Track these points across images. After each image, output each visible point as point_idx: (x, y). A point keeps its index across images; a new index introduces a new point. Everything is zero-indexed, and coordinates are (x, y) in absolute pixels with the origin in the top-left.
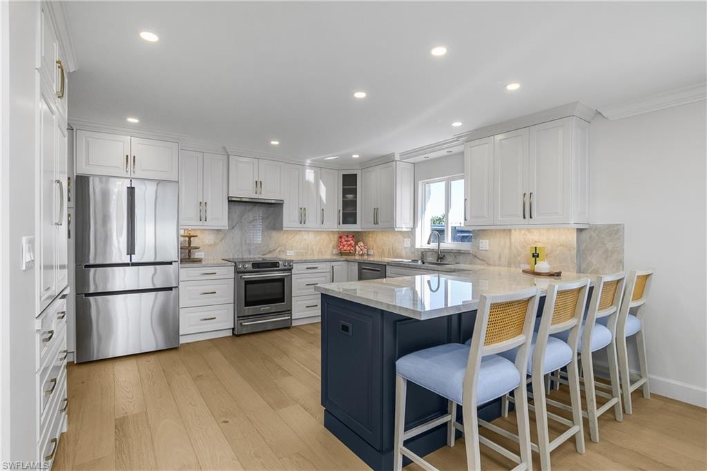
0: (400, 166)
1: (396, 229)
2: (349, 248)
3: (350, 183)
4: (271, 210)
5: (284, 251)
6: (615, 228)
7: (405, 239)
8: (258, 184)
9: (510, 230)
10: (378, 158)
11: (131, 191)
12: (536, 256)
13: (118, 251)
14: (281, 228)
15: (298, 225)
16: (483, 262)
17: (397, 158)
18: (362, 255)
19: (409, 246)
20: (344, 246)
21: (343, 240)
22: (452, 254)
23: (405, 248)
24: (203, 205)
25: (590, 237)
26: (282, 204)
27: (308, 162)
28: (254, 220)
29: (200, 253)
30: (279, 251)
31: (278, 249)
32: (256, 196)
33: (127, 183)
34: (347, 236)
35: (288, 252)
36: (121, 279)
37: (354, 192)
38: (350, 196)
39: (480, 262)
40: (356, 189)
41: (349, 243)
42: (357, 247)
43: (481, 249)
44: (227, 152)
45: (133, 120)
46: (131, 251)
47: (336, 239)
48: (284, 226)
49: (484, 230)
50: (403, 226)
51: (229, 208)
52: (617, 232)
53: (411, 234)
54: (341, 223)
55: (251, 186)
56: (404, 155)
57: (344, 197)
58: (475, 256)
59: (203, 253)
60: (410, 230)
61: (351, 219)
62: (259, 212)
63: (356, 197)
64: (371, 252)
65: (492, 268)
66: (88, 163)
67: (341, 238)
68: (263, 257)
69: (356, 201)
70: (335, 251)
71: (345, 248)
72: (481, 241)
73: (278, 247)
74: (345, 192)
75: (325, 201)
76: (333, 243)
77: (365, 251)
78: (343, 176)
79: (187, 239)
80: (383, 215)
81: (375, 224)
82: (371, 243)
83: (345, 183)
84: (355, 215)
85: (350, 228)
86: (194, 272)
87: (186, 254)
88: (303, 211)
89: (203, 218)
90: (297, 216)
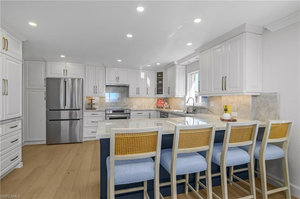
0: (178, 67)
1: (176, 97)
2: (161, 105)
3: (160, 76)
4: (124, 89)
5: (132, 106)
6: (274, 95)
7: (182, 101)
8: (118, 78)
9: (221, 96)
10: (169, 64)
12: (226, 110)
15: (136, 95)
16: (212, 113)
17: (176, 63)
18: (167, 108)
19: (184, 104)
20: (159, 104)
21: (159, 101)
22: (199, 109)
23: (182, 105)
24: (95, 87)
25: (261, 100)
26: (129, 86)
27: (141, 68)
29: (97, 106)
30: (130, 106)
31: (130, 105)
32: (117, 83)
33: (63, 80)
34: (161, 100)
35: (134, 106)
37: (162, 80)
38: (160, 82)
39: (210, 113)
40: (162, 78)
41: (161, 103)
42: (164, 105)
43: (210, 106)
44: (104, 66)
45: (63, 56)
46: (65, 105)
47: (156, 101)
48: (129, 95)
49: (212, 97)
50: (180, 95)
51: (106, 88)
52: (275, 97)
53: (184, 99)
54: (156, 93)
55: (115, 79)
56: (180, 61)
57: (158, 82)
58: (208, 110)
59: (98, 106)
60: (183, 97)
61: (160, 92)
62: (119, 90)
63: (162, 82)
64: (171, 107)
65: (215, 116)
67: (158, 100)
68: (123, 108)
69: (162, 84)
70: (156, 106)
71: (159, 105)
72: (210, 102)
73: (130, 104)
74: (158, 80)
75: (149, 85)
76: (155, 103)
77: (168, 106)
78: (158, 73)
79: (91, 100)
80: (171, 90)
81: (169, 94)
82: (171, 103)
83: (158, 76)
84: (162, 90)
85: (160, 96)
86: (89, 113)
87: (90, 106)
88: (138, 89)
89: (95, 92)
90: (135, 91)
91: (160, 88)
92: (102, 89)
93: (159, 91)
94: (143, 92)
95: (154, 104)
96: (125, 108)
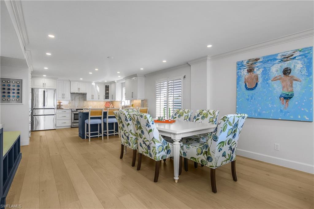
0: (117, 84)
3: (107, 88)
4: (83, 96)
5: (89, 107)
8: (79, 89)
10: (112, 82)
11: (44, 92)
12: (132, 106)
13: (41, 105)
14: (86, 100)
15: (91, 99)
17: (116, 82)
20: (107, 105)
24: (63, 95)
30: (87, 107)
32: (78, 92)
33: (43, 90)
34: (108, 103)
36: (41, 112)
38: (107, 91)
40: (109, 89)
42: (110, 106)
44: (70, 81)
45: (45, 76)
46: (44, 105)
50: (119, 100)
52: (147, 100)
54: (105, 99)
55: (77, 90)
56: (118, 81)
57: (106, 91)
62: (81, 96)
63: (109, 92)
66: (34, 85)
67: (106, 103)
73: (87, 105)
74: (106, 90)
75: (99, 91)
77: (112, 107)
78: (106, 86)
79: (60, 103)
80: (114, 96)
81: (112, 99)
82: (114, 104)
84: (108, 97)
85: (107, 100)
86: (60, 111)
87: (59, 107)
88: (93, 96)
89: (63, 98)
90: (91, 97)
91: (107, 95)
92: (68, 96)
93: (107, 97)
94: (96, 97)
95: (103, 105)
96: (83, 108)
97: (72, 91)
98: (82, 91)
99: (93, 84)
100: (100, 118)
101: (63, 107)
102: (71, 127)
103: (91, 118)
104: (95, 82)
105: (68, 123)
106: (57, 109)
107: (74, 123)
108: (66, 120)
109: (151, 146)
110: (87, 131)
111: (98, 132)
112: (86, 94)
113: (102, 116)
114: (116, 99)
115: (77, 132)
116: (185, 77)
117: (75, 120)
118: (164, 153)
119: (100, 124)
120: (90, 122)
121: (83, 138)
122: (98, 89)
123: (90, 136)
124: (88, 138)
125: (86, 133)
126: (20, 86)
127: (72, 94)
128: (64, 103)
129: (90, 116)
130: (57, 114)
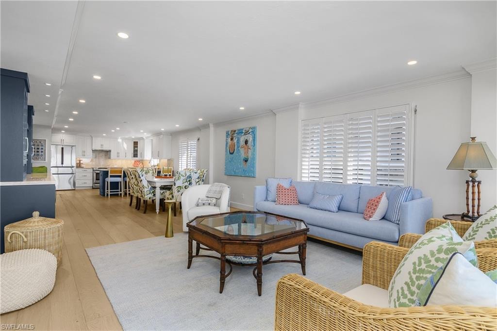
0: (146, 140)
3: (136, 144)
4: (107, 153)
8: (102, 145)
11: (62, 148)
15: (117, 157)
21: (135, 162)
24: (84, 152)
28: (102, 155)
31: (111, 165)
32: (102, 149)
33: (61, 146)
34: (137, 161)
35: (115, 166)
37: (137, 147)
38: (136, 149)
41: (137, 164)
44: (92, 136)
45: (64, 132)
46: (62, 164)
47: (133, 162)
48: (111, 158)
51: (92, 152)
54: (133, 156)
55: (100, 146)
56: (147, 138)
57: (134, 148)
59: (85, 165)
62: (103, 154)
69: (138, 150)
74: (134, 147)
75: (126, 149)
78: (134, 142)
79: (80, 160)
80: (143, 154)
81: (142, 157)
82: (144, 163)
83: (134, 144)
84: (137, 155)
85: (136, 158)
86: (80, 170)
87: (79, 165)
88: (118, 153)
89: (84, 155)
90: (116, 155)
91: (136, 153)
92: (89, 153)
93: (135, 155)
94: (122, 155)
95: (132, 164)
96: (105, 167)
97: (94, 148)
98: (106, 148)
99: (120, 140)
100: (120, 176)
101: (83, 166)
102: (93, 188)
103: (111, 176)
104: (121, 138)
105: (90, 183)
106: (77, 167)
107: (96, 183)
108: (86, 180)
109: (143, 191)
110: (107, 189)
111: (119, 190)
112: (110, 151)
113: (122, 174)
114: (145, 157)
115: (98, 192)
116: (199, 139)
117: (97, 180)
118: (150, 195)
119: (121, 182)
120: (109, 180)
121: (104, 195)
122: (125, 146)
123: (109, 193)
124: (107, 195)
125: (106, 191)
126: (44, 145)
127: (94, 151)
128: (85, 161)
129: (109, 174)
130: (77, 173)
